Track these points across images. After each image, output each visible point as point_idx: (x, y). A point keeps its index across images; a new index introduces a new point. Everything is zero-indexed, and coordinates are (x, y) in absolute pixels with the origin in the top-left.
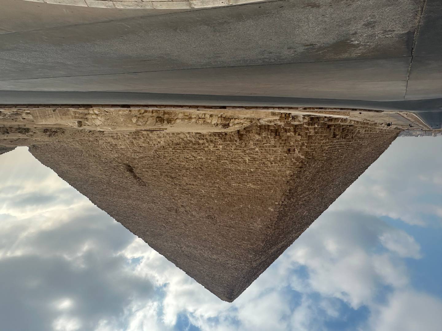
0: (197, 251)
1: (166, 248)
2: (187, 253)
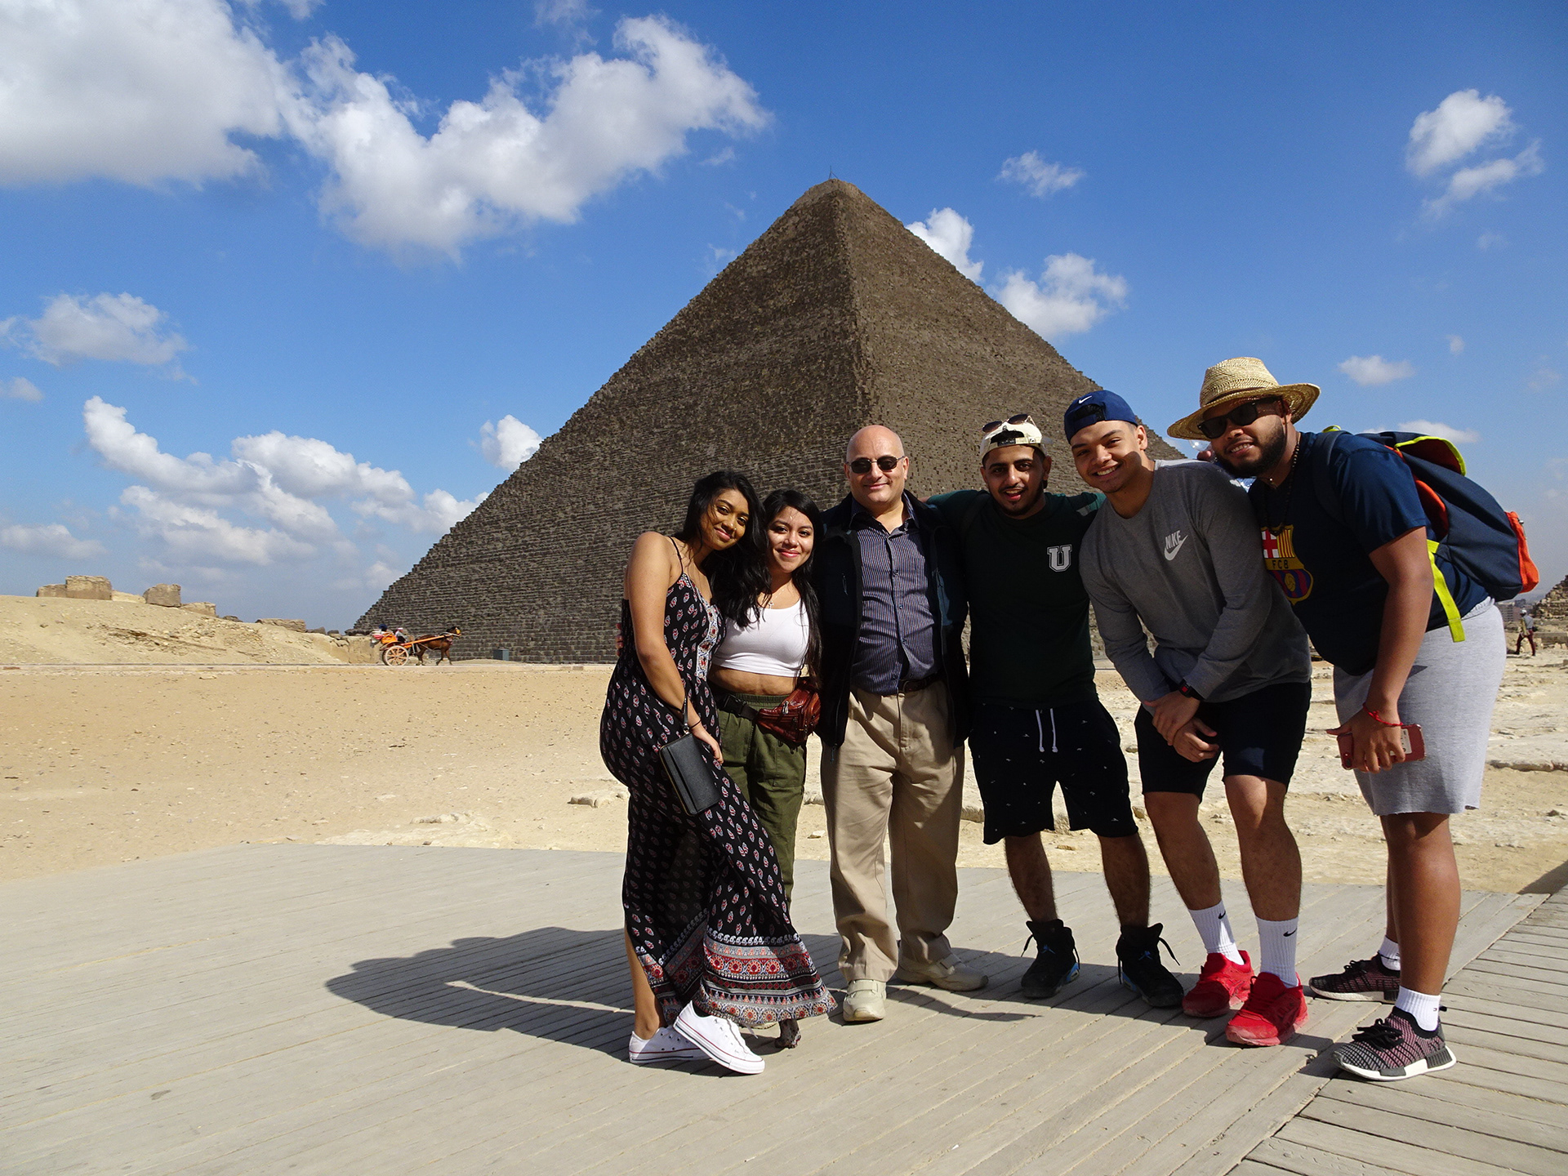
0: (962, 348)
1: (1021, 347)
2: (977, 337)
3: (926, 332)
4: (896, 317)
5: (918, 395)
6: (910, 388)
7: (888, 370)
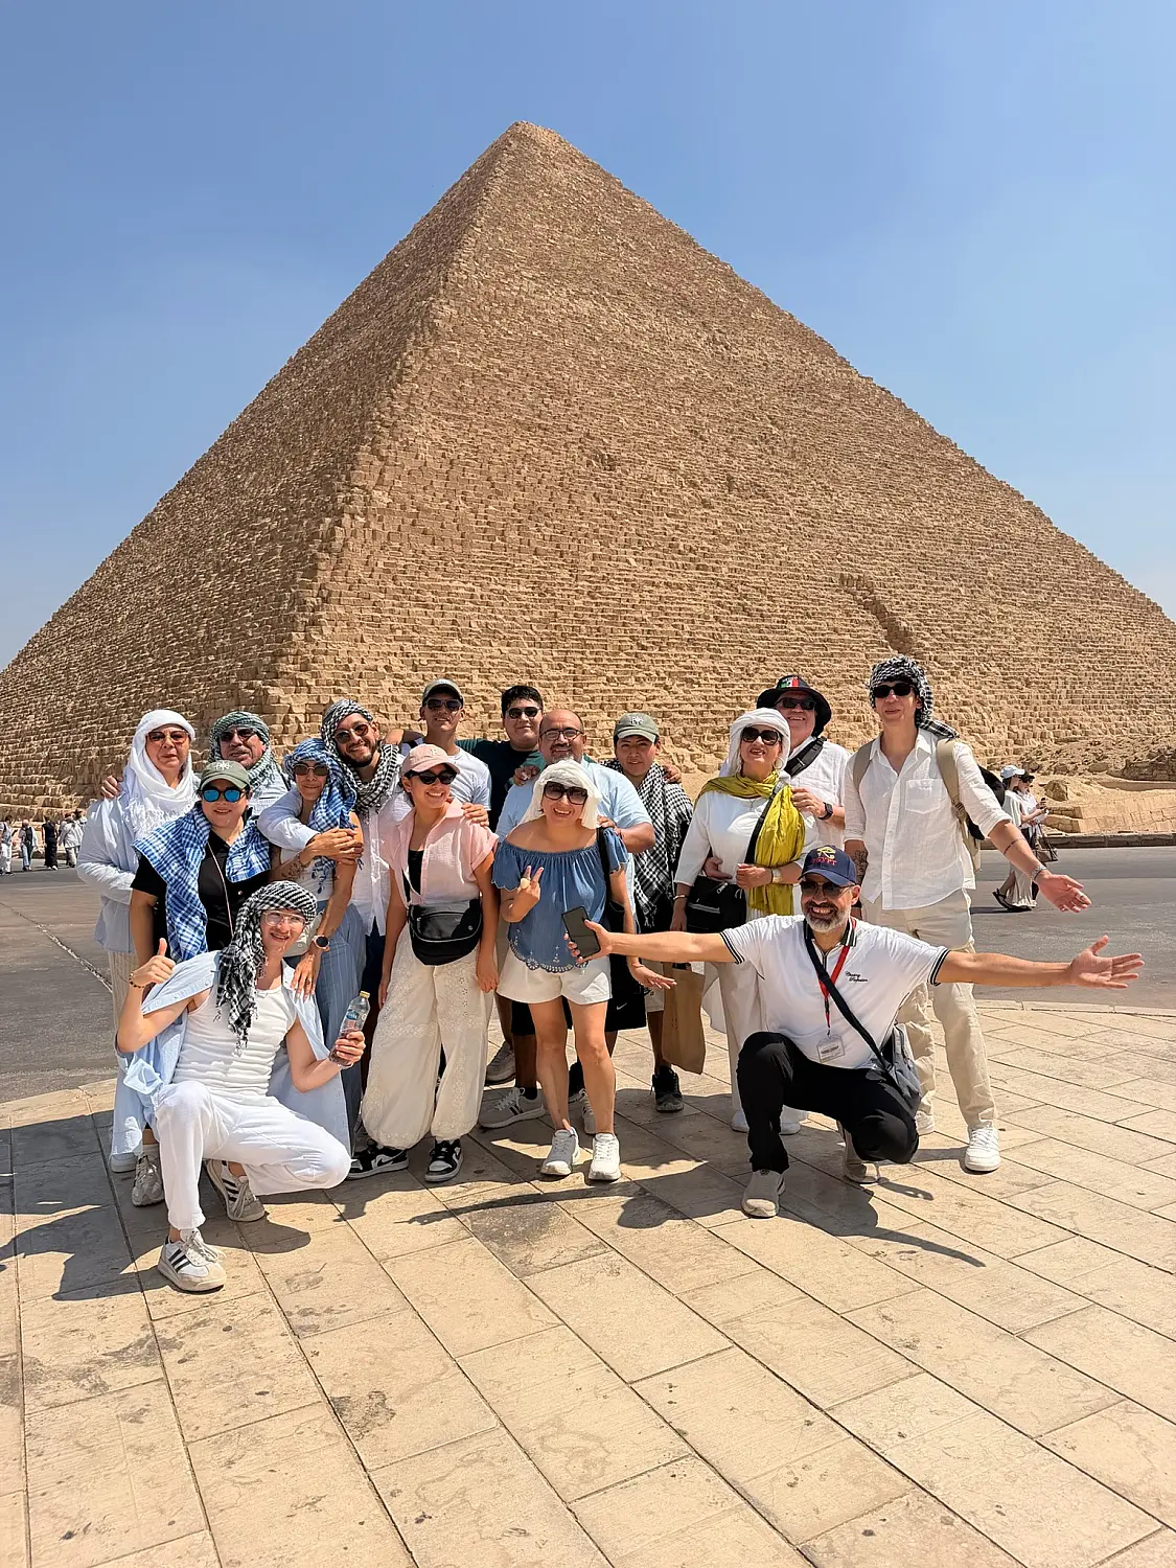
3: (589, 305)
4: (534, 279)
5: (515, 376)
6: (503, 366)
7: (473, 340)
